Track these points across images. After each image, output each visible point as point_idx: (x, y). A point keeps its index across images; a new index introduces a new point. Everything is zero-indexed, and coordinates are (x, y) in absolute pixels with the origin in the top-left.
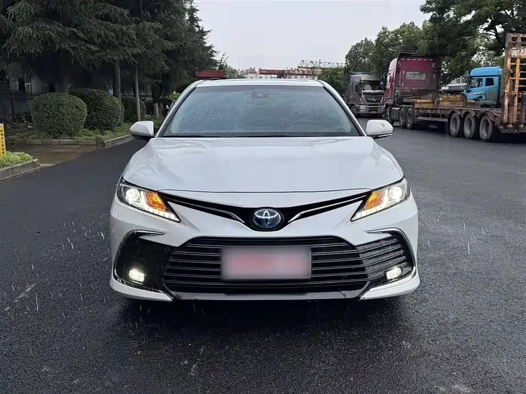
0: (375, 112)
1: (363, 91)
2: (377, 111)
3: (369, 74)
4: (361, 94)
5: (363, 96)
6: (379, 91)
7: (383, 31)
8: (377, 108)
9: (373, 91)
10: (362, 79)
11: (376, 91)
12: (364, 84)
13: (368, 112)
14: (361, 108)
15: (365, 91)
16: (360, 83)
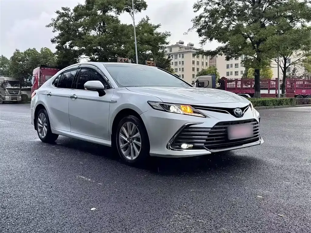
0: (15, 100)
1: (6, 87)
2: (17, 99)
3: (9, 77)
4: (5, 89)
5: (7, 90)
6: (16, 87)
7: (16, 51)
8: (17, 97)
9: (13, 87)
10: (5, 80)
11: (15, 87)
12: (7, 83)
13: (11, 100)
14: (6, 97)
15: (8, 87)
16: (4, 82)
